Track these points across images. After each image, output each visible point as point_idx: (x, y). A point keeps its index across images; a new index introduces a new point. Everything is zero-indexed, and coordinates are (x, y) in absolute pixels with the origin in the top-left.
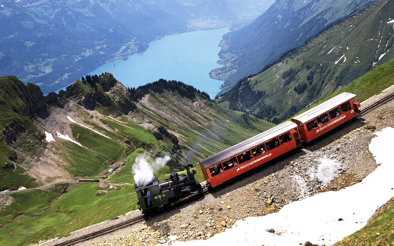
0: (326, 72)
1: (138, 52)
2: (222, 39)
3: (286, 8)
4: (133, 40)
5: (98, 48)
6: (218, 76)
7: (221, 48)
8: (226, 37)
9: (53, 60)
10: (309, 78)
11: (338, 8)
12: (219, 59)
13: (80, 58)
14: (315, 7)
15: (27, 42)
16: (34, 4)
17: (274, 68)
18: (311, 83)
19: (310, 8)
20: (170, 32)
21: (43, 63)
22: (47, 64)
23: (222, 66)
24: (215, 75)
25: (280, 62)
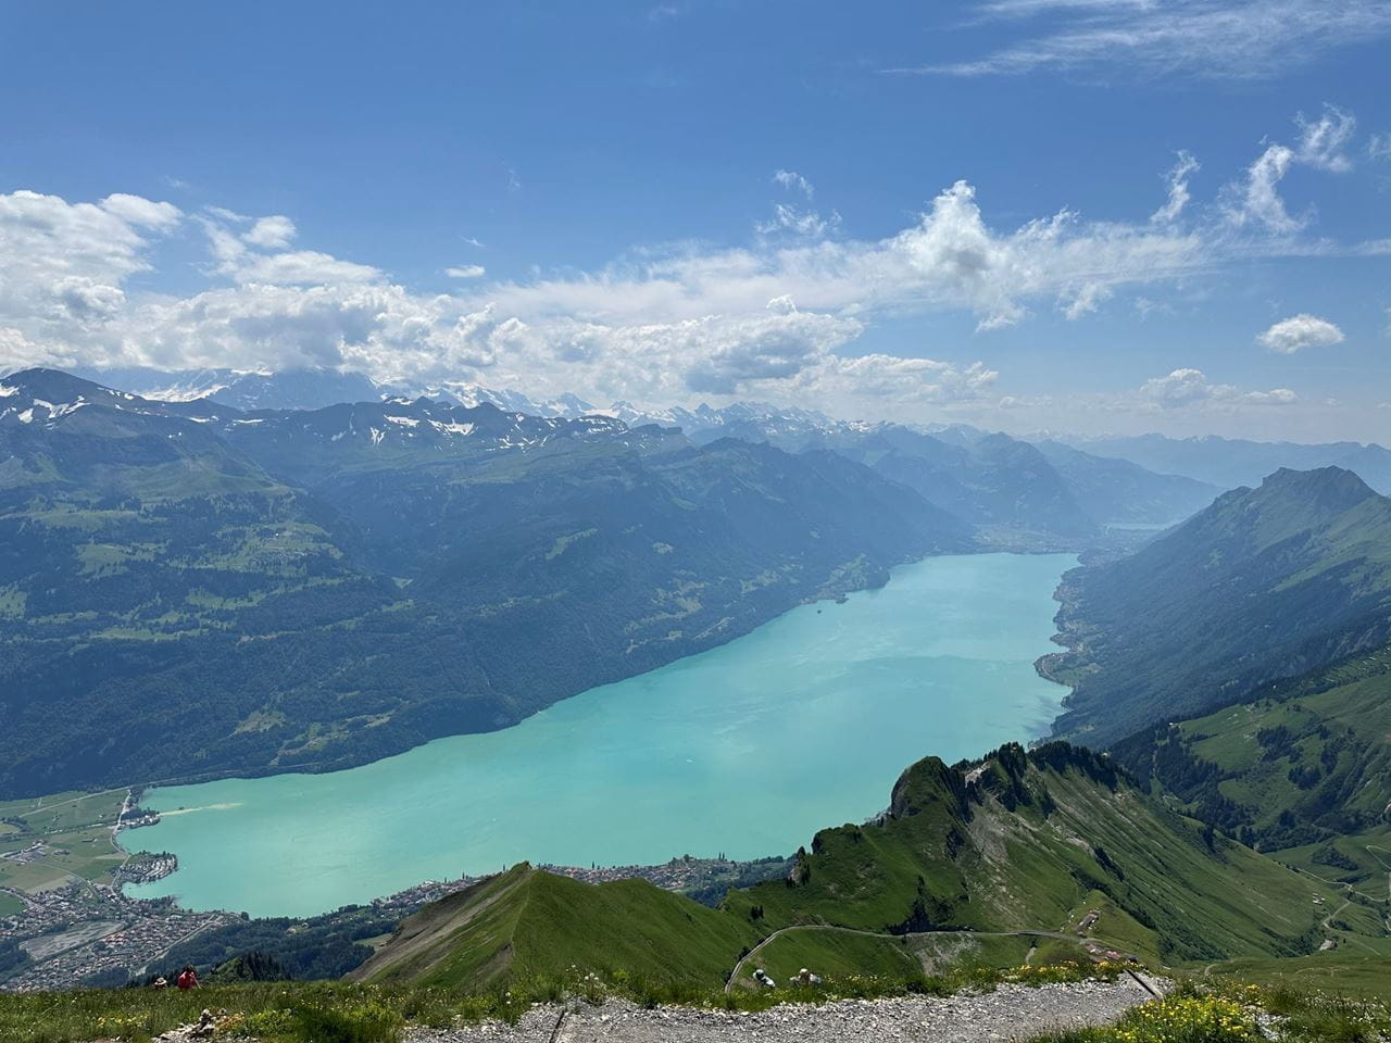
0: (1368, 751)
1: (867, 588)
2: (1061, 581)
3: (1232, 534)
4: (858, 561)
5: (787, 568)
6: (1058, 673)
7: (1060, 604)
8: (1070, 578)
9: (702, 586)
10: (1325, 757)
11: (1380, 564)
12: (1057, 632)
13: (753, 589)
14: (1313, 547)
15: (658, 544)
16: (671, 466)
17: (1234, 714)
18: (1329, 771)
19: (1301, 547)
20: (936, 548)
21: (686, 590)
22: (691, 594)
23: (1064, 650)
24: (1050, 669)
25: (1250, 702)
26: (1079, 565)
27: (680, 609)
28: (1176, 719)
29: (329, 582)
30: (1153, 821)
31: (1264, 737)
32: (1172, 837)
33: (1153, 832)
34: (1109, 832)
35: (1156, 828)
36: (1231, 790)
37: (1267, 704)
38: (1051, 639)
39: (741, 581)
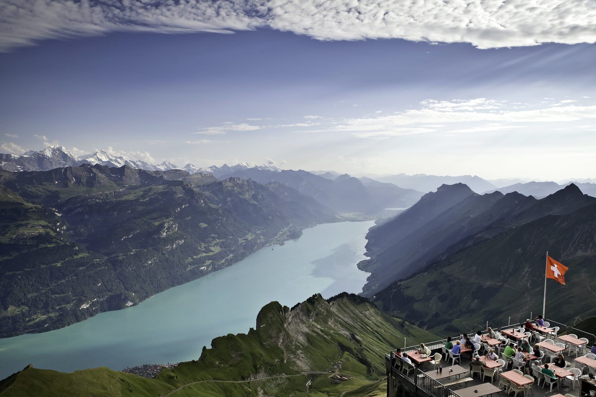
2: (368, 232)
4: (289, 227)
5: (259, 232)
6: (365, 268)
7: (368, 241)
8: (372, 230)
9: (221, 241)
10: (450, 290)
12: (366, 251)
13: (244, 241)
15: (201, 224)
17: (421, 277)
18: (451, 295)
21: (213, 243)
22: (217, 244)
23: (369, 258)
24: (363, 266)
25: (426, 272)
26: (376, 225)
27: (211, 251)
28: (401, 281)
29: (49, 246)
30: (381, 321)
31: (430, 285)
32: (388, 327)
33: (380, 325)
34: (362, 327)
35: (382, 324)
36: (417, 306)
37: (432, 271)
38: (364, 254)
39: (239, 238)
